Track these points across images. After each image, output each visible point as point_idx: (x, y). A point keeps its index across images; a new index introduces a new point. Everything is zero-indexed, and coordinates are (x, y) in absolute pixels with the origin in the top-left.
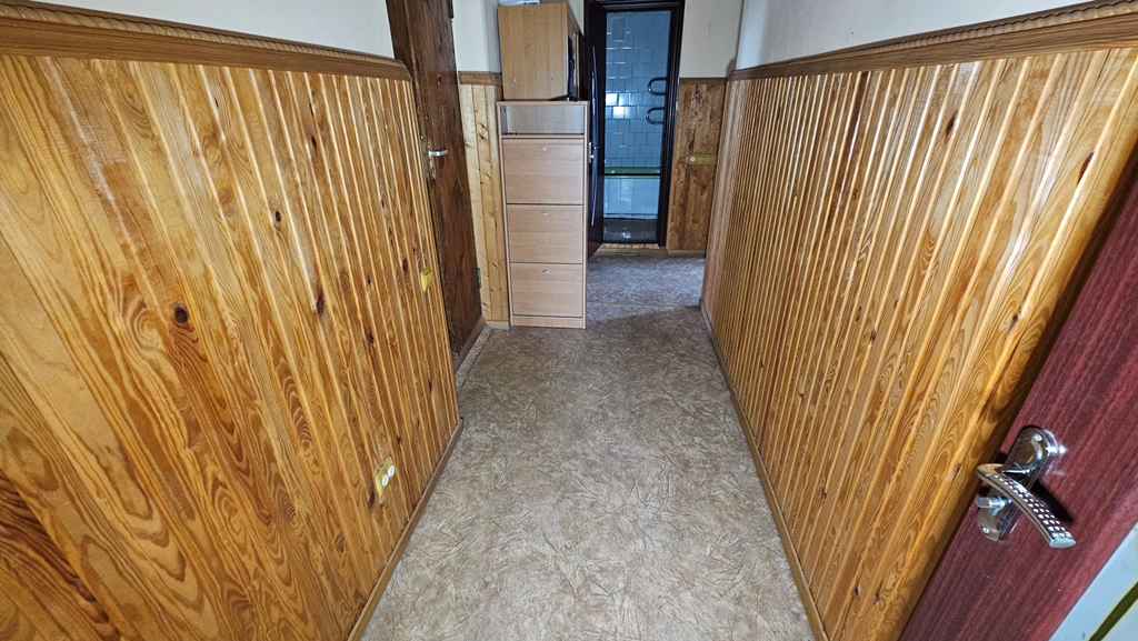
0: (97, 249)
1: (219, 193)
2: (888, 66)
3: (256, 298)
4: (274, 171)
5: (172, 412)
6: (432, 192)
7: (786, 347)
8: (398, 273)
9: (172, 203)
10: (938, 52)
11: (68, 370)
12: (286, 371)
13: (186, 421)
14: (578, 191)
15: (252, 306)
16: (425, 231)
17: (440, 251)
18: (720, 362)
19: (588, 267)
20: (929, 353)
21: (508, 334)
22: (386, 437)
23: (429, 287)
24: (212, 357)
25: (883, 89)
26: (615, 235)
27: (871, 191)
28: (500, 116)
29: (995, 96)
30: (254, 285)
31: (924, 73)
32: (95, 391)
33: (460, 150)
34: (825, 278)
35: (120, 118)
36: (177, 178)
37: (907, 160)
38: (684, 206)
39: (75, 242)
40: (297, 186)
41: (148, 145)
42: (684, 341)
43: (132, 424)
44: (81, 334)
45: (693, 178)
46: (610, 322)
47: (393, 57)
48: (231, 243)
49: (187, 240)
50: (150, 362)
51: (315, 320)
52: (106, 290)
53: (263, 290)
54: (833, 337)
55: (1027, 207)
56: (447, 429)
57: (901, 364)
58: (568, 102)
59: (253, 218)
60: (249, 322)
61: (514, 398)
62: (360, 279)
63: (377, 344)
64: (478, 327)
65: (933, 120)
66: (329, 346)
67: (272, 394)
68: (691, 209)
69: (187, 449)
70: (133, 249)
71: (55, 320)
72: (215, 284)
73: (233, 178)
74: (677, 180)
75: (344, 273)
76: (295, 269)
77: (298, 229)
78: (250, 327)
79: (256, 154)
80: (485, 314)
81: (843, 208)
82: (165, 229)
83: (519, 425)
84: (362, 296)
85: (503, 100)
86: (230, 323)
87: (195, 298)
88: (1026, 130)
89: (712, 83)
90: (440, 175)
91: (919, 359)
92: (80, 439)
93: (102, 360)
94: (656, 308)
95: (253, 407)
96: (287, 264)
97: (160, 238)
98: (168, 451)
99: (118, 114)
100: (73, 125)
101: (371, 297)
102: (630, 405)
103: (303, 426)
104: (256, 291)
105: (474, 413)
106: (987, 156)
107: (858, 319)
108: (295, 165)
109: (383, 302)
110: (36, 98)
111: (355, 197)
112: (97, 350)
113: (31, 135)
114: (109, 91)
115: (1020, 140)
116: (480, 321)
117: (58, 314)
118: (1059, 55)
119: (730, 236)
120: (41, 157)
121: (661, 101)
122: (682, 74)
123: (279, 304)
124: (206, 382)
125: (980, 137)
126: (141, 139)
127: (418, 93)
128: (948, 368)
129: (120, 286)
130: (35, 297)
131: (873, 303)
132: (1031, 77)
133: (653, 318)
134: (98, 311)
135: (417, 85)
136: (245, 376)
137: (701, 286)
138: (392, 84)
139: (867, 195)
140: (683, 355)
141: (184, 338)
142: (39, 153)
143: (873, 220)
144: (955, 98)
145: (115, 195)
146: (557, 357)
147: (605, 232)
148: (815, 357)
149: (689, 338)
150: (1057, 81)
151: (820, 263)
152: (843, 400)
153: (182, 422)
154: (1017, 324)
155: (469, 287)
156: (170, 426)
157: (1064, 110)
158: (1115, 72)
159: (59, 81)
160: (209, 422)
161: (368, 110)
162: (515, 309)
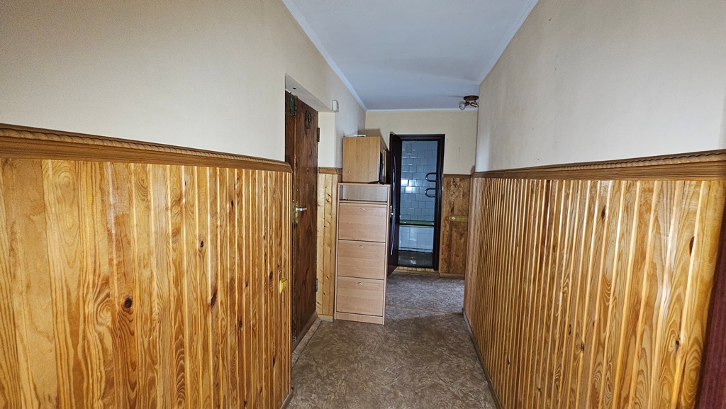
0: (95, 261)
1: (173, 230)
2: (561, 178)
3: (176, 294)
4: (207, 219)
5: (100, 372)
6: (295, 231)
7: (524, 351)
8: (266, 281)
9: (145, 235)
10: (587, 174)
11: (48, 337)
12: (182, 345)
13: (106, 379)
14: (383, 235)
15: (172, 299)
16: (287, 255)
17: (294, 266)
18: (479, 358)
19: (387, 282)
20: (625, 364)
21: (332, 325)
22: (236, 400)
23: (283, 290)
24: (138, 332)
25: (560, 190)
26: (406, 262)
27: (564, 248)
28: (339, 191)
29: (625, 199)
30: (176, 286)
31: (582, 184)
32: (58, 352)
33: (314, 208)
34: (543, 302)
35: (134, 191)
36: (153, 222)
37: (582, 230)
38: (449, 246)
39: (85, 256)
40: (217, 227)
41: (143, 205)
42: (452, 339)
43: (72, 378)
44: (66, 312)
45: (454, 229)
46: (401, 321)
47: (284, 161)
48: (171, 259)
49: (146, 257)
50: (99, 334)
51: (208, 310)
52: (91, 286)
53: (181, 288)
54: (555, 344)
55: (663, 267)
56: (281, 396)
57: (607, 371)
58: (379, 185)
59: (187, 245)
60: (167, 309)
61: (331, 375)
62: (242, 284)
63: (244, 328)
64: (312, 319)
65: (592, 209)
66: (212, 328)
67: (168, 361)
68: (454, 247)
69: (100, 401)
70: (115, 262)
71: (54, 304)
72: (155, 284)
73: (182, 221)
74: (444, 230)
75: (232, 279)
76: (204, 277)
77: (212, 252)
78: (167, 313)
79: (199, 210)
80: (318, 310)
81: (548, 257)
82: (136, 250)
83: (333, 397)
84: (240, 295)
85: (342, 182)
86: (156, 310)
87: (140, 293)
88: (649, 220)
89: (463, 177)
90: (300, 221)
91: (618, 367)
92: (35, 388)
93: (71, 331)
94: (433, 313)
95: (153, 370)
96: (200, 273)
97: (132, 255)
98: (87, 401)
99: (133, 189)
100: (109, 193)
101: (246, 296)
102: (414, 386)
103: (182, 387)
104: (177, 289)
105: (302, 384)
106: (630, 234)
107: (570, 333)
108: (219, 216)
109: (253, 298)
110: (96, 181)
111: (249, 233)
112: (71, 324)
113: (85, 199)
114: (133, 177)
115: (647, 226)
116: (314, 315)
117: (58, 299)
118: (656, 181)
119: (479, 267)
120: (86, 210)
121: (433, 185)
122: (445, 172)
123: (189, 299)
124: (128, 351)
125: (623, 222)
126: (141, 201)
127: (295, 178)
128: (641, 378)
129: (100, 283)
130: (49, 288)
131: (578, 322)
132: (644, 191)
133: (431, 319)
134: (81, 298)
135: (295, 173)
136: (154, 347)
137: (463, 298)
138: (281, 174)
139: (562, 250)
140: (452, 350)
141: (125, 318)
142: (86, 208)
143: (568, 265)
144: (603, 199)
145: (116, 231)
146: (364, 345)
147: (400, 259)
148: (545, 360)
149: (456, 337)
150: (659, 195)
151: (539, 291)
152: (570, 396)
153: (104, 379)
154: (680, 348)
155: (309, 290)
156: (95, 382)
157: (668, 211)
158: (692, 192)
159: (110, 173)
160: (121, 380)
161: (266, 187)
162: (338, 307)
